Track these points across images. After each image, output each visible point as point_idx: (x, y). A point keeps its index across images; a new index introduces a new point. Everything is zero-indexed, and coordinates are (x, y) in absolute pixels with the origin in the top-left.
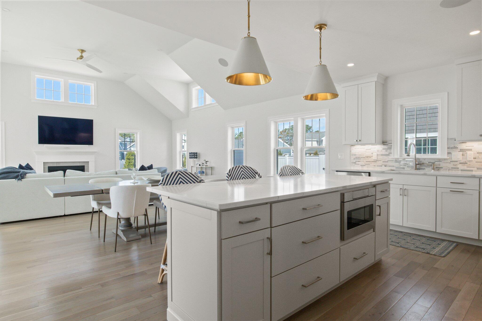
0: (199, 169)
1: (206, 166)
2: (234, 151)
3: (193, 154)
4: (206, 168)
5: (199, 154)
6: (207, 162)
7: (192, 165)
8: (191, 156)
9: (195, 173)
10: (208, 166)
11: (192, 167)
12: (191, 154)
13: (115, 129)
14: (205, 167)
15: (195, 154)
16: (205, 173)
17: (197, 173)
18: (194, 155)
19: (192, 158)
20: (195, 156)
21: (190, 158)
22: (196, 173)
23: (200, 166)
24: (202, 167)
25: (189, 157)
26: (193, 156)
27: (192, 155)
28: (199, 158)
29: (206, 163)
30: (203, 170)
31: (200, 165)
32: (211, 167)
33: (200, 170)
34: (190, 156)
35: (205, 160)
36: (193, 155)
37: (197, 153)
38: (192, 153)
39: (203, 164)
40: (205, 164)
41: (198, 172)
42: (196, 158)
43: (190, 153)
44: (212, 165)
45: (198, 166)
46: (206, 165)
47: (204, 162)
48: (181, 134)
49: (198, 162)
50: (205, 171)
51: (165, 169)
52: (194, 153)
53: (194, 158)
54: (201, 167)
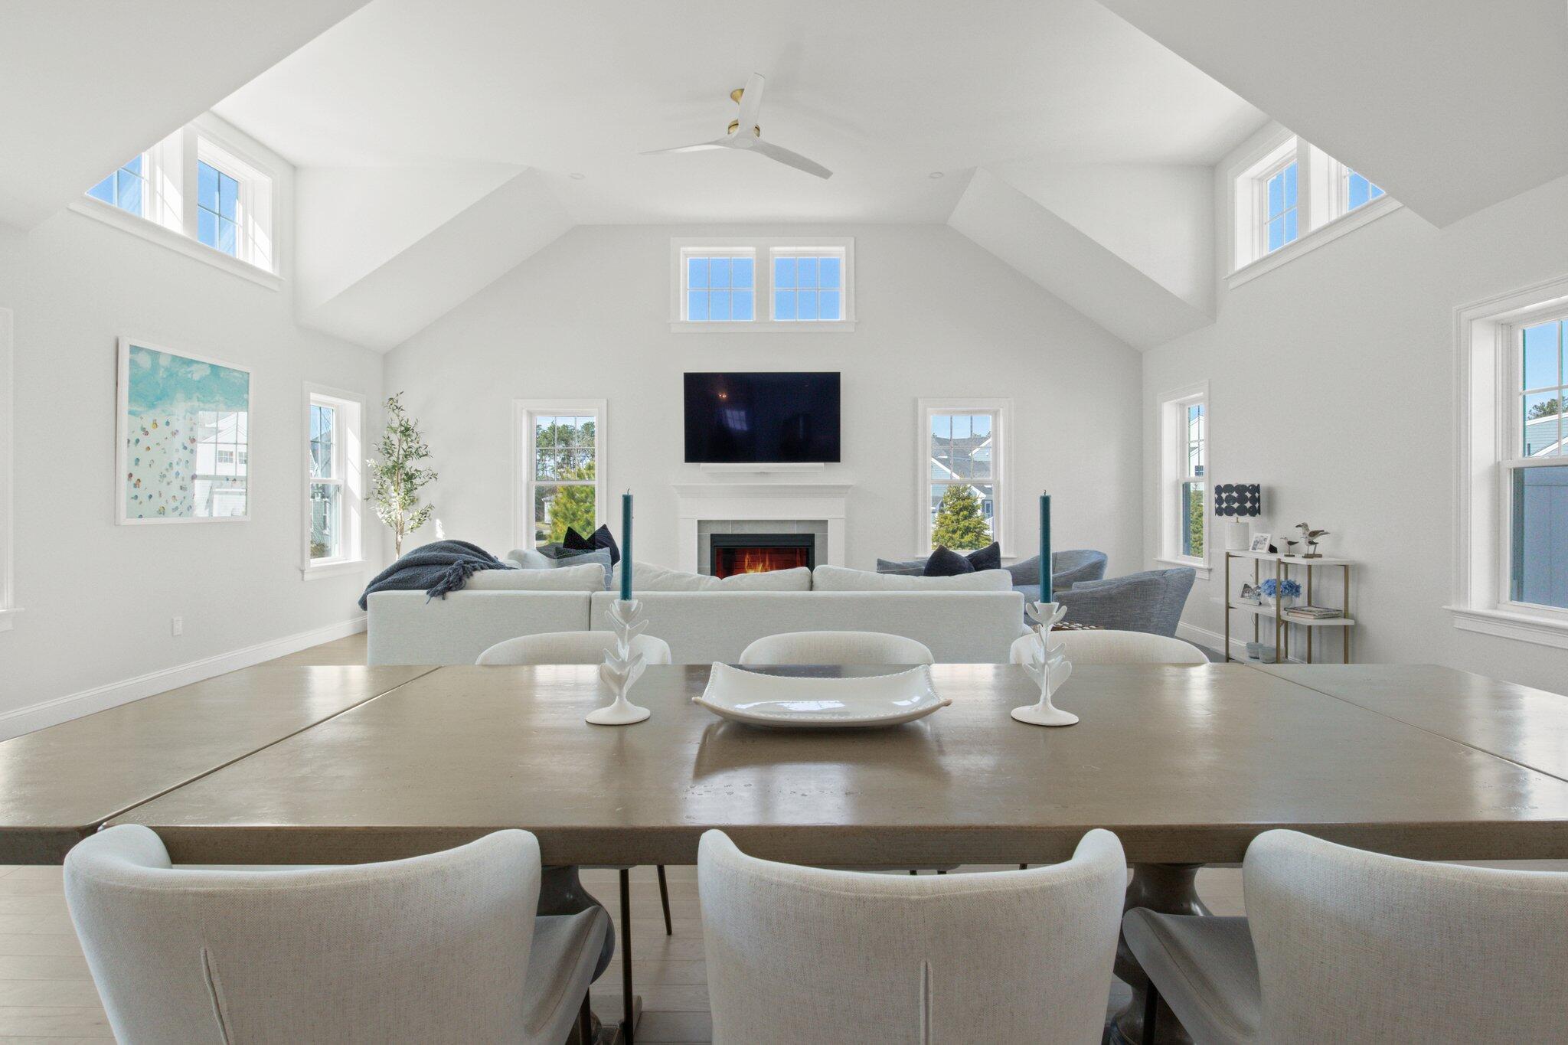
0: (1270, 569)
1: (1307, 556)
2: (1518, 474)
3: (1235, 494)
4: (1310, 567)
5: (1271, 492)
6: (1314, 534)
7: (1229, 546)
8: (1224, 505)
9: (1246, 586)
10: (1320, 556)
11: (1228, 556)
12: (1224, 495)
13: (915, 401)
14: (1305, 562)
15: (1248, 495)
16: (1304, 590)
17: (1258, 587)
18: (1242, 499)
19: (1229, 512)
20: (1248, 505)
21: (1219, 512)
22: (1253, 586)
23: (1273, 557)
24: (1286, 565)
25: (1214, 506)
26: (1236, 505)
27: (1230, 499)
28: (1271, 511)
29: (1311, 543)
30: (1291, 578)
31: (1273, 549)
32: (1345, 566)
33: (1274, 577)
34: (1219, 501)
35: (1304, 526)
36: (1235, 500)
37: (1256, 489)
38: (1228, 488)
39: (1291, 543)
40: (1304, 547)
41: (1261, 581)
42: (1254, 512)
43: (1219, 490)
44: (1352, 552)
45: (1263, 553)
46: (1311, 552)
47: (1299, 535)
48: (1182, 405)
49: (1265, 535)
50: (1301, 581)
51: (1094, 559)
52: (1241, 489)
53: (1242, 511)
54: (1280, 562)
